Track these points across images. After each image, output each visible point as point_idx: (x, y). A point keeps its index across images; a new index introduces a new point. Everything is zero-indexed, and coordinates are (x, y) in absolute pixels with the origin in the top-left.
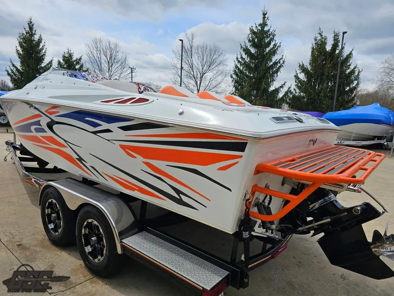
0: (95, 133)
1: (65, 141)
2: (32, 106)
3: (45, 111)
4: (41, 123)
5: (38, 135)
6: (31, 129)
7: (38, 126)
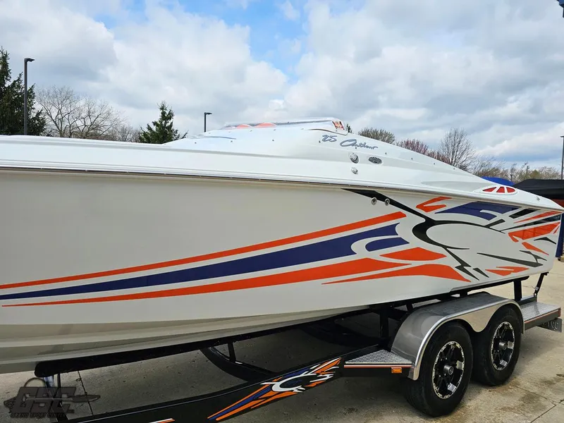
0: (488, 226)
1: (445, 247)
2: (382, 198)
3: (418, 207)
4: (397, 229)
5: (376, 255)
6: (354, 247)
7: (384, 237)
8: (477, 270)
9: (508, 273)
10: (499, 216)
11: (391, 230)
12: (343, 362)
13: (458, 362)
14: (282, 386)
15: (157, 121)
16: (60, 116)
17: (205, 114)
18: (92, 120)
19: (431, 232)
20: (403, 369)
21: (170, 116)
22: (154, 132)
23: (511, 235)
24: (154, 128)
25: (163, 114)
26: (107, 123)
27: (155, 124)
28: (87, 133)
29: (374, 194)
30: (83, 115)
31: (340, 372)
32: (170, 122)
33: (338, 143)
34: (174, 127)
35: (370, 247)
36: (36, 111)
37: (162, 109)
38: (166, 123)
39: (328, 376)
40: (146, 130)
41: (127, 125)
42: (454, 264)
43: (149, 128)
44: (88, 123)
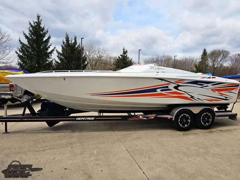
0: (201, 87)
1: (185, 92)
2: (164, 80)
3: (175, 82)
4: (169, 87)
5: (163, 92)
6: (157, 90)
7: (166, 88)
8: (198, 99)
9: (213, 101)
10: (206, 85)
11: (167, 87)
12: (156, 116)
13: (188, 120)
14: (142, 117)
15: (122, 54)
16: (89, 54)
17: (139, 50)
18: (100, 54)
19: (179, 88)
20: (171, 118)
21: (126, 52)
22: (121, 59)
23: (211, 90)
24: (121, 57)
25: (124, 51)
26: (105, 55)
27: (121, 55)
28: (98, 59)
29: (162, 79)
30: (97, 53)
31: (156, 118)
32: (126, 54)
33: (154, 69)
34: (128, 56)
35: (161, 91)
36: (84, 55)
37: (123, 50)
38: (125, 55)
39: (153, 118)
40: (118, 58)
41: (111, 55)
42: (189, 96)
43: (119, 57)
44: (98, 56)
